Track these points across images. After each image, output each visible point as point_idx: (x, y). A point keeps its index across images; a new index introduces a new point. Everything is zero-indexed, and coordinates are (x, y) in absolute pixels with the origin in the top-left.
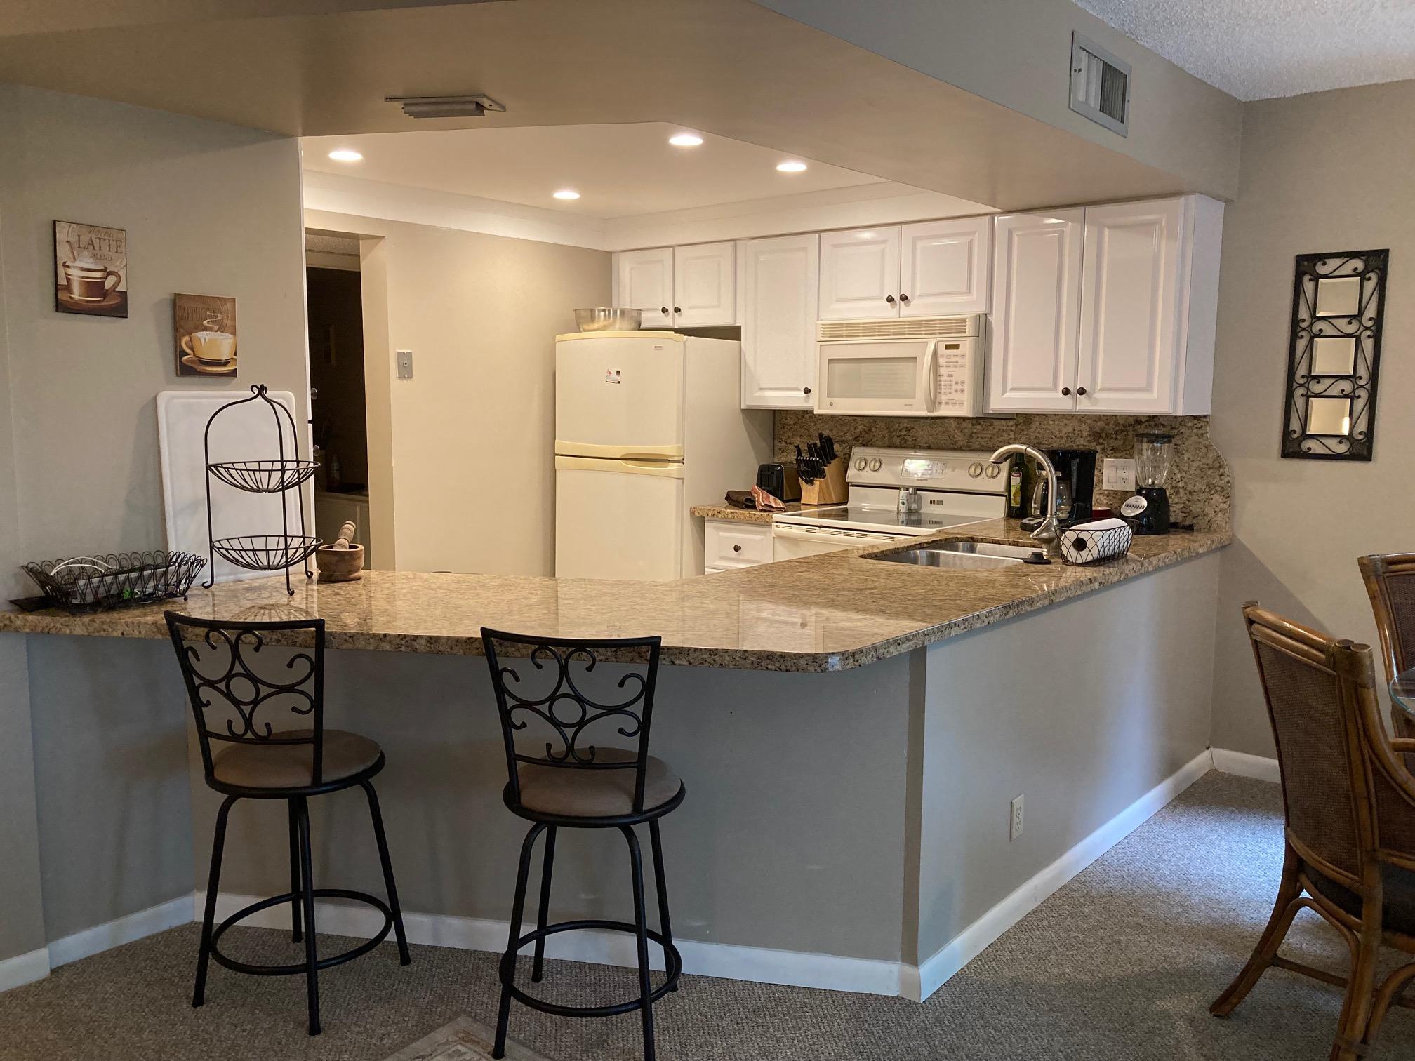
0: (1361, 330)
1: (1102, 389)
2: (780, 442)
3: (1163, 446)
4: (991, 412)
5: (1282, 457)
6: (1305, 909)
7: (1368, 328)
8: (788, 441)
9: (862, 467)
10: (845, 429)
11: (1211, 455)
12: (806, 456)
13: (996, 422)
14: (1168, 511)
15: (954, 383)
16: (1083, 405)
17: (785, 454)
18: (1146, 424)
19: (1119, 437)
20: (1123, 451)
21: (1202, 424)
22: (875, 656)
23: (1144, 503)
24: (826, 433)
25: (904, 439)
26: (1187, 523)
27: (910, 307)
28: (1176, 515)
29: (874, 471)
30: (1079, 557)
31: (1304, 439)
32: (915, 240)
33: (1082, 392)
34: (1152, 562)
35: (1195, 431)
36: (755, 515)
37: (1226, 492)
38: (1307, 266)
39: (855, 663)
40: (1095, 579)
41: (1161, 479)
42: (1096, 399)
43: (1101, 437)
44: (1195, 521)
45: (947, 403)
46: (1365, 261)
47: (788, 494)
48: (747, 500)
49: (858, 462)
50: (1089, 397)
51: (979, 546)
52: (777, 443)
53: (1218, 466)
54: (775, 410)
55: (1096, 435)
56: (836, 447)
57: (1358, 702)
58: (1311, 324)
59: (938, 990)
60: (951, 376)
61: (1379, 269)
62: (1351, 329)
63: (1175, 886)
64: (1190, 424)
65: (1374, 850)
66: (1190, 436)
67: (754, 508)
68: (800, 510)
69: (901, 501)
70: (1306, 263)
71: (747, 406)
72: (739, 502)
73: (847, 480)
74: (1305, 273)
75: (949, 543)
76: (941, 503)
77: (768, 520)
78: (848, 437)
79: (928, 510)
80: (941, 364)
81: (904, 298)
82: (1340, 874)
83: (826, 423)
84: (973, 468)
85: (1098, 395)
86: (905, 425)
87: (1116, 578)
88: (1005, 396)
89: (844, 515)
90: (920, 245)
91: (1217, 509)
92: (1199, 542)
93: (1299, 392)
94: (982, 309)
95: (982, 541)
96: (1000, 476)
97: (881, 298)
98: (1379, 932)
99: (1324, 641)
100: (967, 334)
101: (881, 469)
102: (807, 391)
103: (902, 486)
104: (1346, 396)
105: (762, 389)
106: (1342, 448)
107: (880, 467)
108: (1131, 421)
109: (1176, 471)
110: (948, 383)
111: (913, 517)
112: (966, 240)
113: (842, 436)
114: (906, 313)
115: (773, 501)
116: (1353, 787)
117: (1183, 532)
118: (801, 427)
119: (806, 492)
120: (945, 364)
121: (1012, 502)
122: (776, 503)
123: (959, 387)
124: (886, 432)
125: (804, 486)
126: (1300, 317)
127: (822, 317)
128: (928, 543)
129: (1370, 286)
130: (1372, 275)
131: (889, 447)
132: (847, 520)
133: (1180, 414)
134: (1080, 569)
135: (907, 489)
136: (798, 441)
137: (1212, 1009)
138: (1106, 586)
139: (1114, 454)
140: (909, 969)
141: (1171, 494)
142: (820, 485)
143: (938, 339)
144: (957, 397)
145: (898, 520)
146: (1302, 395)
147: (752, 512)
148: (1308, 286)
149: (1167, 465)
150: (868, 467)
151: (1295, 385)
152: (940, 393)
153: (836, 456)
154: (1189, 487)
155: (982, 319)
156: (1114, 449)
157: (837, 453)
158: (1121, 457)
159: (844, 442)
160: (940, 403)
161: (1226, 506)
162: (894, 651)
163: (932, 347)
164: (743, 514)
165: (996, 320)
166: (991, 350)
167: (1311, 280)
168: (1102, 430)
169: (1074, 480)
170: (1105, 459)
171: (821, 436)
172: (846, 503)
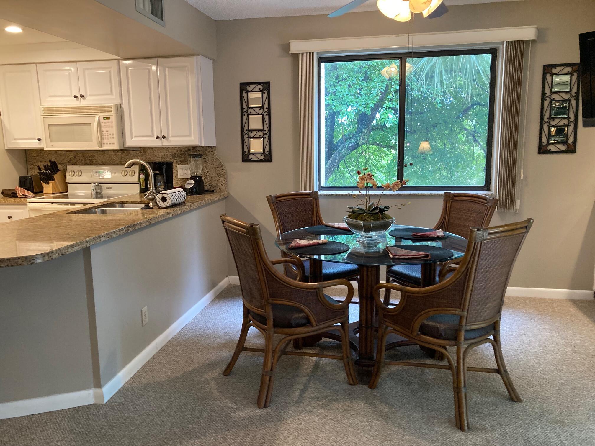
0: (264, 112)
1: (172, 136)
2: (30, 165)
3: (199, 159)
4: (127, 147)
5: (243, 161)
6: (251, 327)
7: (266, 112)
8: (35, 164)
9: (72, 175)
10: (63, 157)
11: (218, 162)
12: (43, 171)
13: (131, 152)
14: (204, 186)
15: (109, 135)
16: (165, 143)
17: (33, 171)
18: (192, 150)
19: (182, 156)
20: (184, 162)
21: (213, 150)
22: (60, 254)
23: (193, 182)
24: (53, 160)
25: (91, 161)
26: (212, 190)
27: (85, 100)
28: (207, 187)
29: (78, 176)
30: (164, 205)
31: (249, 155)
32: (84, 70)
33: (164, 137)
34: (195, 205)
35: (211, 153)
36: (17, 200)
37: (224, 176)
38: (244, 87)
39: (49, 258)
40: (170, 213)
41: (199, 172)
42: (170, 140)
43: (175, 157)
44: (214, 189)
45: (107, 144)
46: (262, 86)
47: (36, 189)
48: (12, 193)
49: (70, 172)
50: (167, 139)
51: (125, 205)
52: (29, 166)
53: (221, 166)
54: (25, 149)
55: (174, 156)
56: (59, 166)
57: (257, 246)
58: (247, 110)
59: (113, 396)
60: (108, 131)
61: (268, 89)
62: (261, 112)
63: (213, 331)
64: (209, 150)
65: (268, 299)
66: (209, 155)
67: (17, 197)
68: (43, 196)
69: (92, 189)
70: (243, 86)
71: (8, 147)
72: (8, 195)
73: (66, 181)
74: (244, 90)
75: (112, 205)
76: (111, 188)
77: (24, 202)
78: (65, 161)
79: (105, 192)
80: (102, 126)
81: (82, 96)
82: (259, 311)
83: (53, 155)
84: (123, 172)
85: (171, 139)
86: (91, 155)
87: (179, 212)
88: (132, 140)
89: (67, 197)
90: (86, 72)
91: (222, 183)
92: (215, 197)
93: (246, 136)
94: (118, 102)
95: (127, 202)
96: (135, 175)
97: (71, 96)
98: (273, 329)
99: (245, 225)
100: (112, 113)
101: (82, 175)
102: (39, 140)
103: (92, 182)
104: (261, 138)
105: (15, 139)
106: (262, 158)
107: (81, 174)
108: (186, 149)
109: (206, 169)
110: (106, 135)
111: (99, 196)
112: (108, 71)
113: (62, 161)
114: (84, 103)
115: (27, 193)
116: (259, 278)
117: (210, 193)
118: (40, 157)
119: (46, 187)
120: (104, 126)
121: (142, 186)
122: (28, 193)
123: (112, 136)
124: (82, 158)
125: (44, 185)
126: (243, 107)
127: (42, 104)
128: (101, 205)
129: (265, 95)
130: (265, 91)
131: (85, 165)
132: (68, 199)
133: (203, 146)
134: (165, 210)
135: (95, 184)
136: (39, 164)
137: (224, 373)
138: (175, 216)
139: (181, 164)
140: (98, 390)
141: (204, 178)
142: (52, 184)
143: (100, 115)
144: (111, 140)
145: (92, 197)
146: (247, 138)
147: (16, 199)
148: (245, 95)
149: (201, 166)
150: (75, 174)
151: (244, 134)
152: (103, 139)
153: (59, 170)
154: (211, 176)
155: (119, 106)
156: (181, 162)
157: (60, 169)
158: (184, 165)
159: (63, 163)
160: (104, 144)
161: (224, 182)
162: (71, 251)
163: (98, 119)
164: (11, 200)
165: (125, 106)
166: (124, 119)
167: (245, 93)
168: (175, 154)
169: (165, 175)
170: (178, 166)
171: (50, 161)
172: (67, 192)
